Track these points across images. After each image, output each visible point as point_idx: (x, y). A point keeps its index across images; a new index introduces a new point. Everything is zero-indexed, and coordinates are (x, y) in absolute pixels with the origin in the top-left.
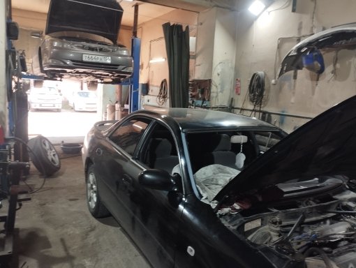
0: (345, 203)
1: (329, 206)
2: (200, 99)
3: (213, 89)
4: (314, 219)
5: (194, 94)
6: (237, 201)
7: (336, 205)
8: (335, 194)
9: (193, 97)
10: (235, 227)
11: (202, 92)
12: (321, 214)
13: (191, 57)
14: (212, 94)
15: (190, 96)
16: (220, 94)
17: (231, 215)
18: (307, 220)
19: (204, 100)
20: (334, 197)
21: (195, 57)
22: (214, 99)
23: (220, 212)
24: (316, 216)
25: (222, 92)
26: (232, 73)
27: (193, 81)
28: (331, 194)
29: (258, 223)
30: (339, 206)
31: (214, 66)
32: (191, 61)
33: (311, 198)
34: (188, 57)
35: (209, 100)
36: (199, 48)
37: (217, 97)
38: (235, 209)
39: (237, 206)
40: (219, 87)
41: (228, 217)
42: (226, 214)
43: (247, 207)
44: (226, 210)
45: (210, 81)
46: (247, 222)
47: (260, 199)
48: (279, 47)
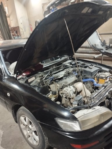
0: (66, 65)
1: (60, 67)
2: (16, 36)
3: (21, 30)
4: (55, 72)
5: (13, 34)
6: (24, 72)
7: (63, 66)
8: (63, 62)
9: (13, 35)
10: (24, 82)
11: (17, 32)
12: (58, 70)
13: (7, 17)
14: (21, 33)
15: (12, 35)
16: (24, 32)
17: (23, 78)
18: (52, 73)
19: (18, 36)
20: (63, 63)
21: (9, 17)
22: (23, 35)
23: (18, 78)
24: (56, 71)
25: (25, 31)
26: (28, 22)
27: (11, 28)
28: (62, 62)
29: (33, 78)
30: (64, 66)
31: (18, 20)
32: (8, 19)
33: (54, 65)
34: (6, 17)
35: (20, 36)
36: (10, 12)
37: (23, 34)
38: (24, 76)
39: (24, 74)
40: (23, 29)
41: (22, 79)
42: (21, 78)
43: (28, 74)
44: (20, 77)
45: (18, 27)
46: (29, 79)
47: (34, 70)
48: (43, 8)
